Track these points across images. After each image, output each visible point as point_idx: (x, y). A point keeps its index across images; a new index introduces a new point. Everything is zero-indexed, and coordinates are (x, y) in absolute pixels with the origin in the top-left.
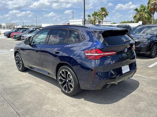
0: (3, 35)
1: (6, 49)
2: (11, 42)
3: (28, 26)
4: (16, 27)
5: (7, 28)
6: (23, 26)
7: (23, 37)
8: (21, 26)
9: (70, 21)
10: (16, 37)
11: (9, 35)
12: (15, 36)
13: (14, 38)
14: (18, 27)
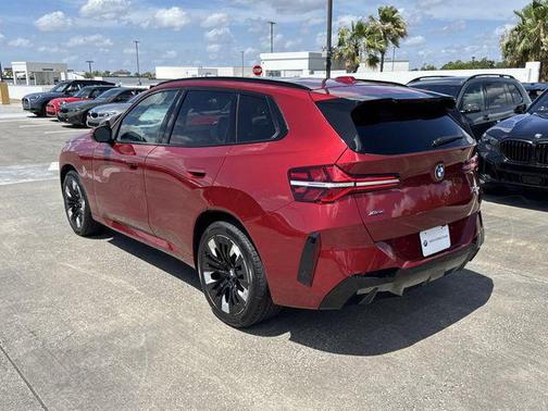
0: (21, 105)
1: (34, 161)
2: (49, 135)
3: (107, 74)
4: (63, 78)
5: (32, 78)
6: (88, 75)
7: (95, 115)
8: (83, 73)
9: (262, 56)
10: (69, 114)
11: (40, 108)
12: (65, 111)
13: (62, 119)
14: (72, 77)
